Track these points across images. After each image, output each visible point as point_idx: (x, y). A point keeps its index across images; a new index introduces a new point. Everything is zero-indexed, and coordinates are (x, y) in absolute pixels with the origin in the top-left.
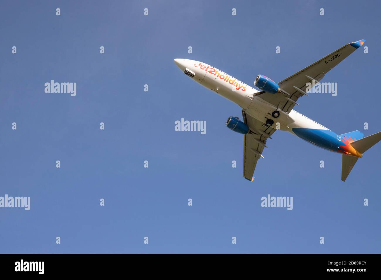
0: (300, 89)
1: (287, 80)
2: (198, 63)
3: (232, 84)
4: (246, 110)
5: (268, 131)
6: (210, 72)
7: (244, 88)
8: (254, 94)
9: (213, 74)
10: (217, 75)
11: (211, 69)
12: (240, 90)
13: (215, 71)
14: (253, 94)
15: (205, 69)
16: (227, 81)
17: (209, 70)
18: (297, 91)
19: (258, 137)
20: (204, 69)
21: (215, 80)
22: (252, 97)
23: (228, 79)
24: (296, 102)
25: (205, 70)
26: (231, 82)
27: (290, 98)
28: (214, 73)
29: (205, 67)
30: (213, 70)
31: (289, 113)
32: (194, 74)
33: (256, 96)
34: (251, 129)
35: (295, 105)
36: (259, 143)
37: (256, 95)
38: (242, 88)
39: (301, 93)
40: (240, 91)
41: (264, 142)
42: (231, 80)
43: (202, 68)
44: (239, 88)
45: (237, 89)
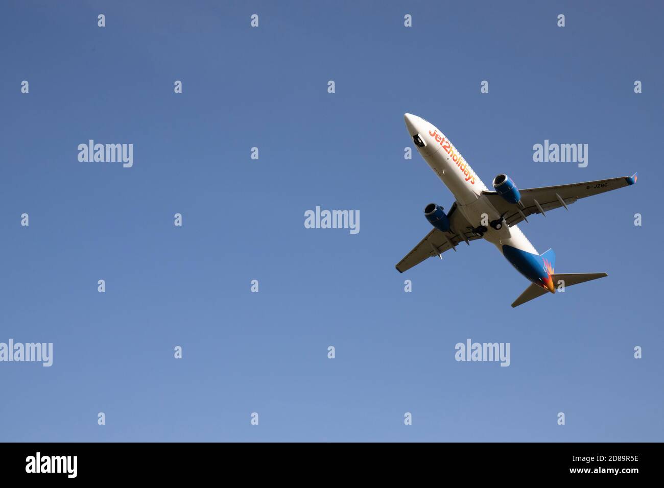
0: (540, 205)
1: (531, 191)
2: (433, 128)
3: (463, 170)
4: (461, 205)
5: (469, 235)
6: (445, 147)
7: (474, 178)
8: (483, 191)
9: (447, 151)
10: (451, 153)
11: (447, 142)
12: (470, 180)
13: (449, 147)
14: (481, 191)
15: (441, 141)
16: (459, 165)
17: (444, 144)
18: (536, 206)
19: (452, 236)
20: (438, 141)
21: (446, 160)
22: (479, 195)
23: (461, 162)
24: (527, 218)
25: (440, 143)
26: (463, 168)
27: (522, 211)
28: (448, 149)
29: (440, 139)
30: (447, 145)
31: (510, 227)
32: (426, 145)
33: (484, 196)
34: (451, 228)
35: (523, 220)
36: (448, 241)
37: (484, 193)
38: (471, 179)
39: (538, 210)
40: (468, 184)
41: (454, 243)
42: (463, 165)
43: (438, 139)
44: (469, 178)
45: (467, 180)
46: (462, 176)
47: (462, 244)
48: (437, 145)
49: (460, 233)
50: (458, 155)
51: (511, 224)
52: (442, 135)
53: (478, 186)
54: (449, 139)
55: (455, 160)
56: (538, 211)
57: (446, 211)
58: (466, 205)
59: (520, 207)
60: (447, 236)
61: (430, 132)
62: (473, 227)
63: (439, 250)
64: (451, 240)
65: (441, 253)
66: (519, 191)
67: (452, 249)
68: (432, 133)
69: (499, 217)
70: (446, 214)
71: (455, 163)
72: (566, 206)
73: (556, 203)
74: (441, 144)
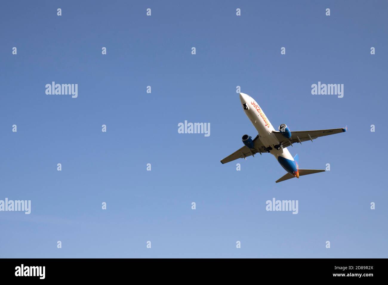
46: (264, 124)
47: (258, 154)
48: (254, 109)
49: (258, 149)
50: (263, 114)
51: (284, 147)
52: (256, 104)
53: (270, 129)
54: (259, 105)
55: (261, 116)
56: (298, 142)
57: (253, 139)
58: (264, 137)
59: (289, 139)
60: (250, 150)
61: (251, 102)
62: (265, 147)
63: (245, 155)
64: (252, 151)
65: (246, 157)
66: (291, 132)
67: (252, 156)
68: (252, 103)
69: (279, 144)
70: (253, 140)
71: (261, 117)
72: (312, 140)
73: (307, 139)
74: (256, 108)
